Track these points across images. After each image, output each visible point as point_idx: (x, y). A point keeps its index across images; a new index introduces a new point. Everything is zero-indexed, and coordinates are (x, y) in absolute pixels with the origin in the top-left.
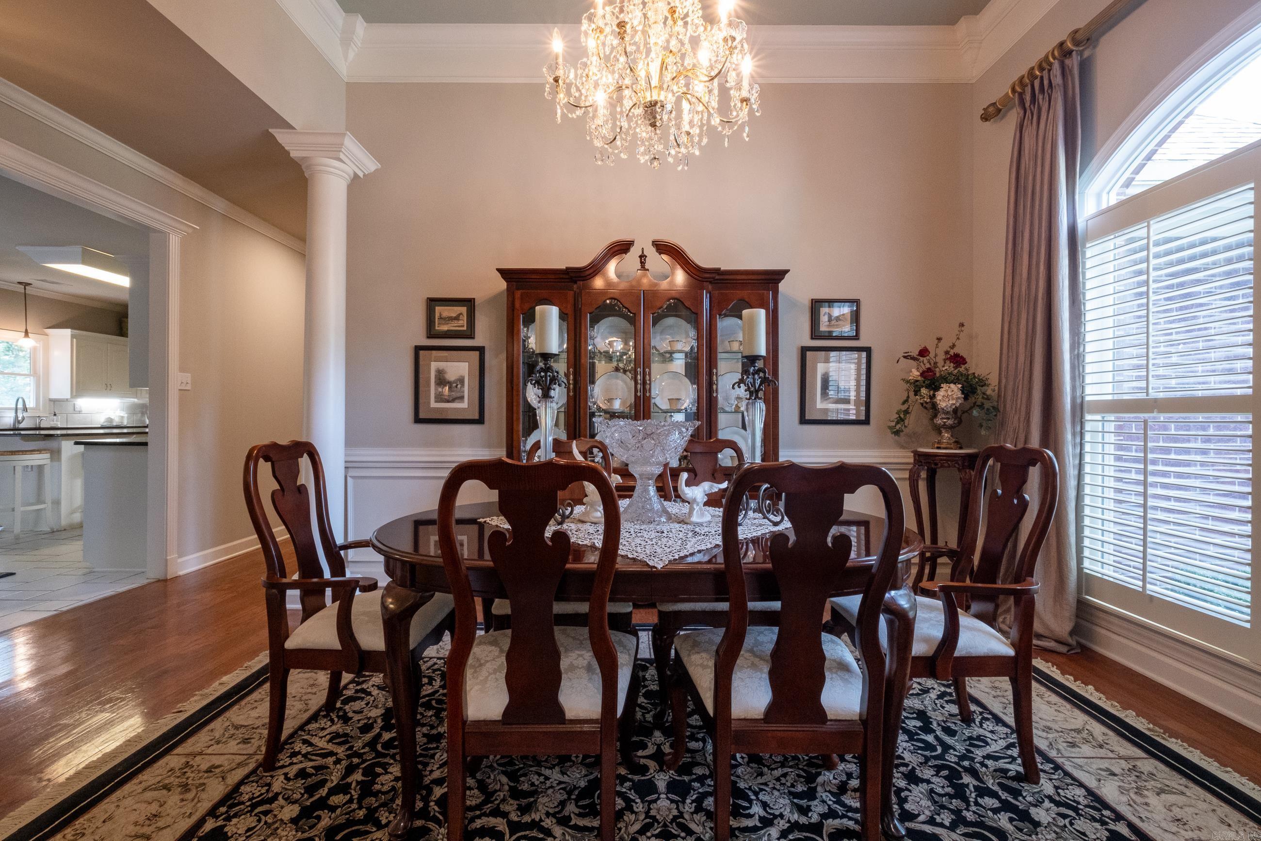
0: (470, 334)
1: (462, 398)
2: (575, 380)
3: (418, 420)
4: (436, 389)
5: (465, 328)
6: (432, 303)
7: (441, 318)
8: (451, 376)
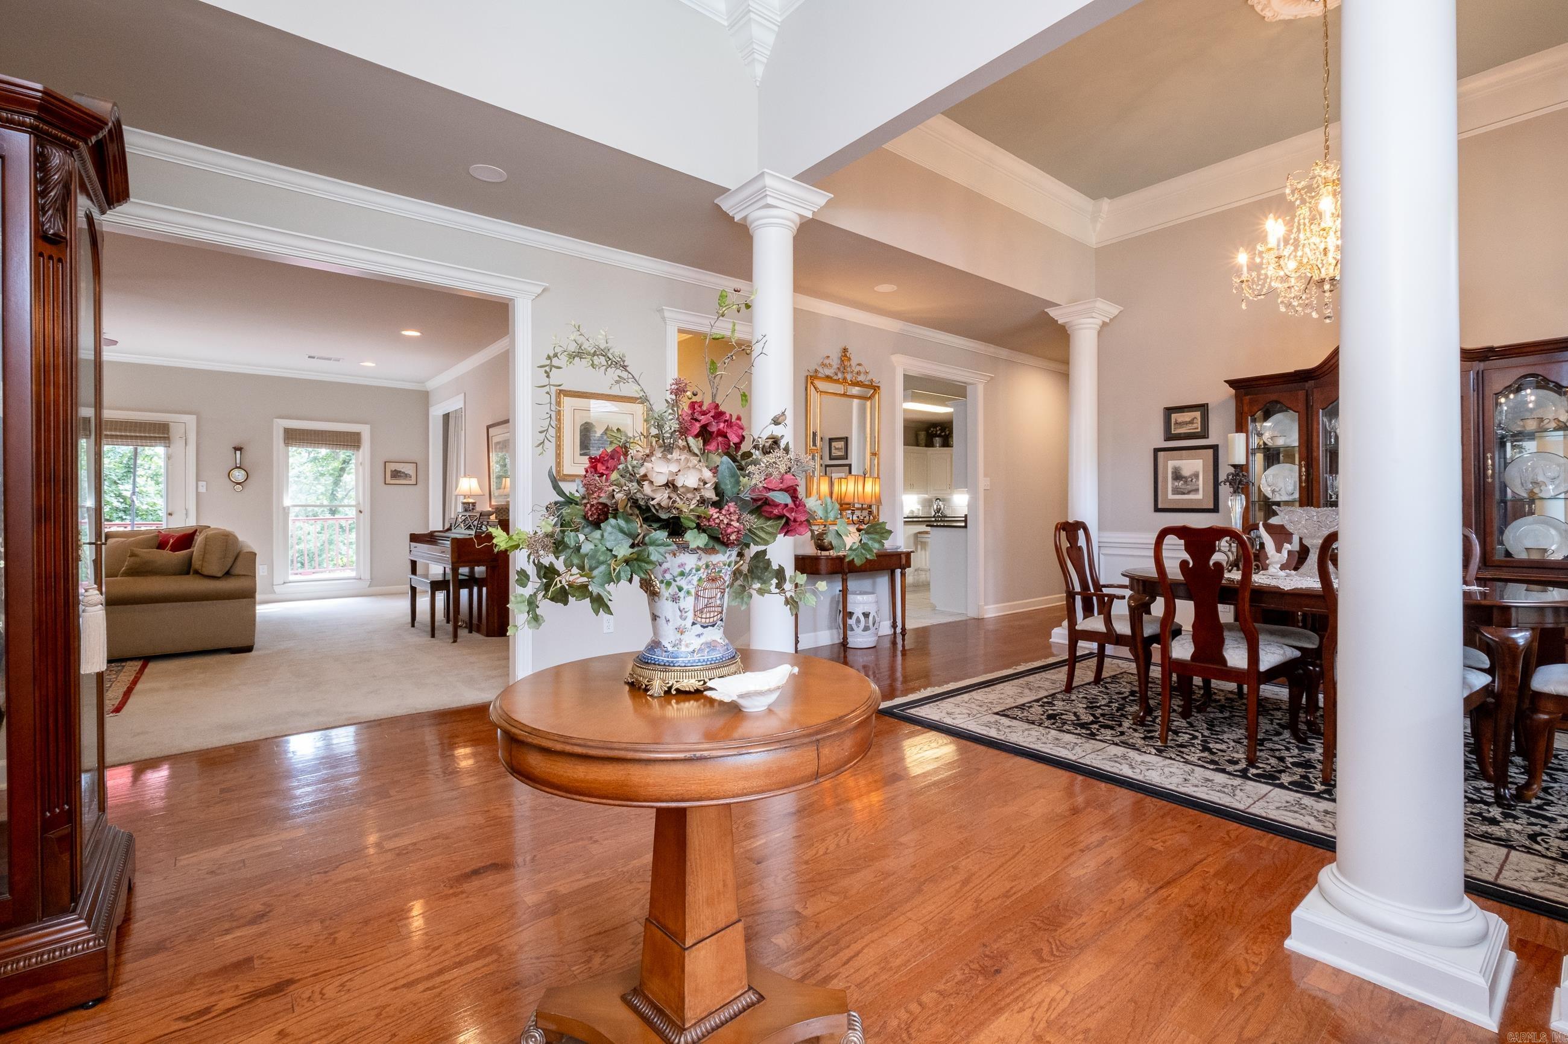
0: (1204, 435)
1: (1197, 490)
2: (1307, 471)
3: (1157, 510)
4: (1173, 484)
5: (1199, 430)
6: (1169, 411)
7: (1176, 423)
8: (1186, 472)
